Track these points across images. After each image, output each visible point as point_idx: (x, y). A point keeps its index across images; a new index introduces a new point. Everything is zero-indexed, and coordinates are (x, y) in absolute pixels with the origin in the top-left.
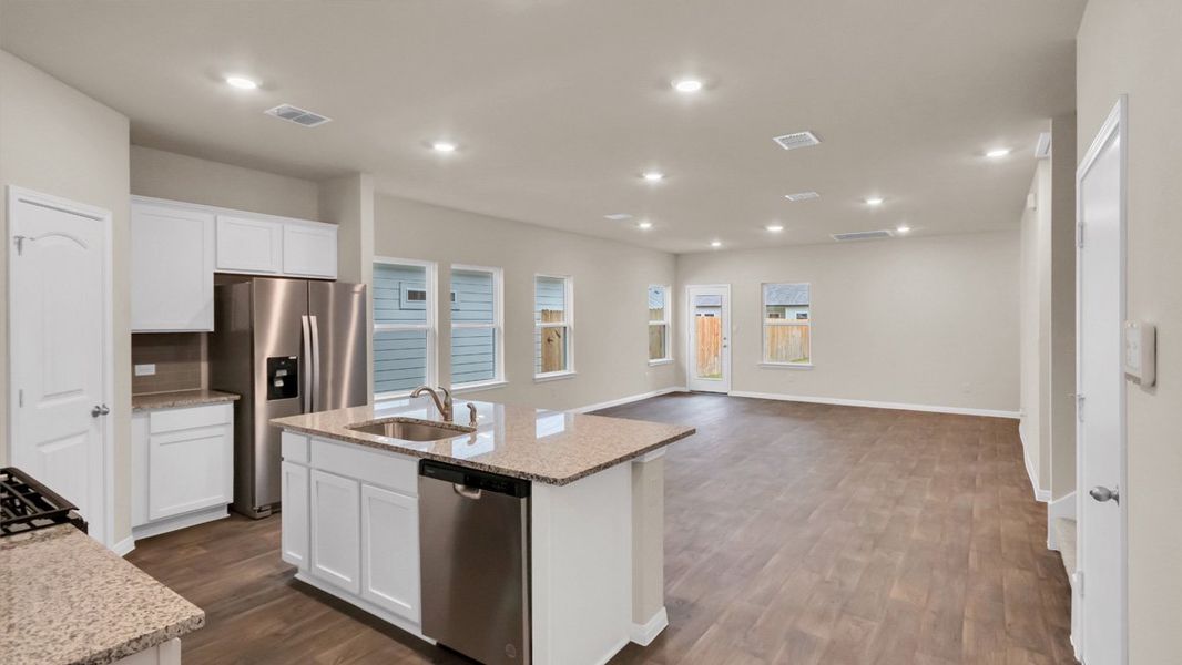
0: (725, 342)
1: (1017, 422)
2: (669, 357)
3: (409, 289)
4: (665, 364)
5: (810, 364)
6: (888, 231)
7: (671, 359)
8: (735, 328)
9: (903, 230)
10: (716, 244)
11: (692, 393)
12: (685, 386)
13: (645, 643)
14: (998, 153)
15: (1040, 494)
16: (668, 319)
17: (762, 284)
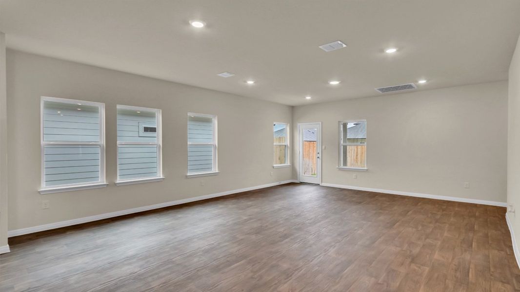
0: (318, 155)
3: (144, 126)
4: (286, 167)
5: (365, 168)
6: (412, 84)
7: (289, 164)
8: (323, 147)
9: (422, 82)
10: (308, 98)
11: (302, 183)
12: (297, 179)
16: (288, 143)
17: (339, 122)
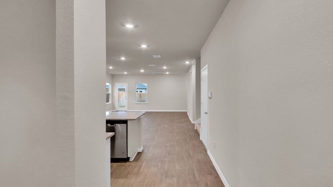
0: (126, 98)
1: (187, 112)
2: (110, 102)
4: (109, 104)
5: (147, 102)
6: (164, 73)
9: (167, 73)
10: (125, 73)
12: (115, 110)
13: (141, 151)
14: (187, 63)
15: (193, 122)
16: (110, 92)
17: (136, 83)
